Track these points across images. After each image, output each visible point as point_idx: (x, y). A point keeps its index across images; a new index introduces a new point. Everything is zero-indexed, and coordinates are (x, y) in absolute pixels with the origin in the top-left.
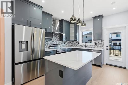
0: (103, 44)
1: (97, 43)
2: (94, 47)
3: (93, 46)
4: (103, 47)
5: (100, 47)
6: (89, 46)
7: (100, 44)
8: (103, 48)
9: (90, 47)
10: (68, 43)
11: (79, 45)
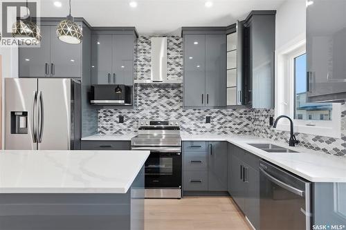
10: (230, 118)
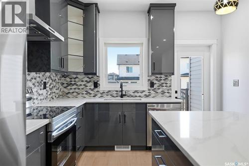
0: (170, 86)
1: (155, 82)
2: (147, 96)
3: (144, 93)
4: (168, 93)
5: (163, 93)
6: (132, 94)
7: (161, 85)
8: (170, 96)
9: (136, 94)
10: (54, 84)
11: (96, 90)
